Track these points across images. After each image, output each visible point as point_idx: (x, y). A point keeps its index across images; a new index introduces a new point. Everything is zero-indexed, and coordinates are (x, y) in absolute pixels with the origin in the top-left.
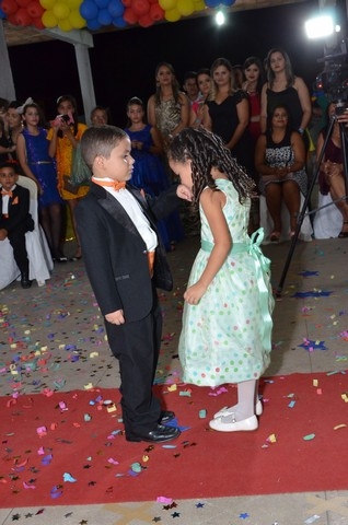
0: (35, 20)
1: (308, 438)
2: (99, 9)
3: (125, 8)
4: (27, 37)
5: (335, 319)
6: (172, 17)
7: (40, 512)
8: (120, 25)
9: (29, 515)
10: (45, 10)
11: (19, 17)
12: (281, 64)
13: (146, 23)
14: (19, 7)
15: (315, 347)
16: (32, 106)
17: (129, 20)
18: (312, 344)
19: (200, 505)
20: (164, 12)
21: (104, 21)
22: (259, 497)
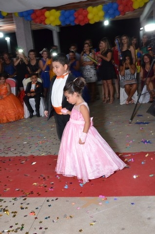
0: (43, 21)
1: (151, 176)
2: (66, 18)
3: (75, 18)
4: (36, 27)
5: (152, 133)
6: (92, 22)
7: (57, 199)
8: (72, 24)
9: (52, 200)
10: (46, 18)
11: (37, 20)
12: (126, 41)
13: (82, 24)
14: (37, 17)
15: (147, 142)
16: (45, 51)
17: (77, 23)
18: (146, 141)
19: (115, 199)
20: (89, 20)
21: (68, 23)
22: (137, 197)
